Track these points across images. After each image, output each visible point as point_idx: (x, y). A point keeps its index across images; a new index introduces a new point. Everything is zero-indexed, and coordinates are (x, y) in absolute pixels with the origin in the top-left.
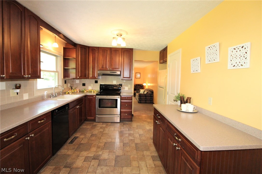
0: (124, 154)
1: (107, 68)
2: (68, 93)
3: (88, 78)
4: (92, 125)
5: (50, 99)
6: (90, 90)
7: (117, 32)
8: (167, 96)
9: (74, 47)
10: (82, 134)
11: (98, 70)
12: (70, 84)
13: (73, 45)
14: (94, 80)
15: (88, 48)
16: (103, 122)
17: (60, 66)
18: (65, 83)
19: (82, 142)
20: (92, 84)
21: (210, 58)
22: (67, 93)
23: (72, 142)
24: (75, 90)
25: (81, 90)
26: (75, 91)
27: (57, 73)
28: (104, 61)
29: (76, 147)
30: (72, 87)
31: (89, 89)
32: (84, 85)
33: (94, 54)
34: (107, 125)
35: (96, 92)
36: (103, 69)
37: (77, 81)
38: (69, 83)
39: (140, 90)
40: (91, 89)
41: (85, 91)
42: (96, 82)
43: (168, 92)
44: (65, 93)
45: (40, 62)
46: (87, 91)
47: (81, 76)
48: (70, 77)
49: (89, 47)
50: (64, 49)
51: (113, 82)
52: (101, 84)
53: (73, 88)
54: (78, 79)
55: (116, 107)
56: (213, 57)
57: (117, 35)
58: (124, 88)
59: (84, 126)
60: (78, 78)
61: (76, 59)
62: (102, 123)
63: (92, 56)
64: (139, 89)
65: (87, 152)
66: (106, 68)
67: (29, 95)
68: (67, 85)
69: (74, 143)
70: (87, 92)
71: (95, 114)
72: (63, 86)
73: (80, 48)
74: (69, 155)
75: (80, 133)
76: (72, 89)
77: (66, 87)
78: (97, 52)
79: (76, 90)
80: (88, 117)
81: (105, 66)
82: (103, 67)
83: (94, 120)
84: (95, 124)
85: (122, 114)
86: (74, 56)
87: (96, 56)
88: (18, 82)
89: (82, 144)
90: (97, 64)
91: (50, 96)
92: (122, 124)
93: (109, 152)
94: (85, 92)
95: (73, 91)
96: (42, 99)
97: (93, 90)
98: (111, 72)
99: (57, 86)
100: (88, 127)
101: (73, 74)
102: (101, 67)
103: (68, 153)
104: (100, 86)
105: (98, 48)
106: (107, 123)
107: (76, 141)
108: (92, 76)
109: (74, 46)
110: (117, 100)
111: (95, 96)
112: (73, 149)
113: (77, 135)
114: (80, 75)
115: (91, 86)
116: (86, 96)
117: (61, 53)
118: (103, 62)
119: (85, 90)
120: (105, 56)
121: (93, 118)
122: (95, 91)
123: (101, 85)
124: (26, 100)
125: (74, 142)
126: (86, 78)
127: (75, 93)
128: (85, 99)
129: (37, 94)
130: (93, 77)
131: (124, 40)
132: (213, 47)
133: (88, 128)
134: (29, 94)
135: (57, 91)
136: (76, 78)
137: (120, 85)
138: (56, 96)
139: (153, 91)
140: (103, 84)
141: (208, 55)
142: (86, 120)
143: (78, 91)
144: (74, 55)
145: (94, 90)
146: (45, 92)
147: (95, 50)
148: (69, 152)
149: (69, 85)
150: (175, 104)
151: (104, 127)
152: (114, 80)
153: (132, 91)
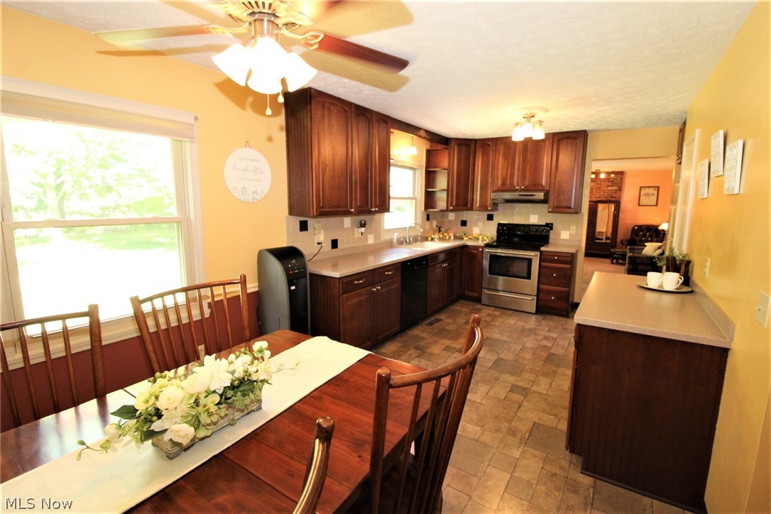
0: (516, 360)
1: (515, 184)
2: (432, 239)
3: (472, 210)
4: (472, 307)
5: (401, 246)
6: (475, 235)
9: (445, 147)
10: (449, 317)
11: (494, 192)
12: (437, 221)
13: (443, 143)
14: (485, 214)
15: (474, 143)
16: (498, 307)
17: (419, 186)
18: (428, 219)
19: (447, 327)
20: (481, 223)
22: (430, 239)
23: (431, 324)
24: (446, 234)
25: (457, 235)
26: (445, 236)
27: (414, 201)
28: (508, 169)
29: (435, 332)
30: (440, 228)
31: (474, 232)
32: (464, 223)
33: (485, 154)
34: (504, 313)
35: (485, 240)
36: (504, 188)
37: (452, 216)
38: (434, 219)
39: (646, 244)
40: (478, 233)
41: (464, 237)
42: (490, 218)
44: (426, 239)
45: (389, 186)
46: (470, 237)
47: (456, 205)
48: (436, 208)
49: (476, 141)
50: (428, 152)
51: (529, 219)
52: (501, 222)
53: (443, 230)
54: (451, 211)
55: (529, 277)
57: (524, 116)
58: (559, 234)
59: (456, 307)
60: (452, 209)
61: (449, 170)
62: (493, 308)
63: (483, 159)
64: (641, 241)
65: (452, 342)
66: (512, 184)
67: (375, 238)
68: (431, 224)
69: (433, 326)
70: (470, 239)
71: (481, 287)
72: (423, 226)
73: (456, 147)
74: (423, 338)
75: (446, 316)
76: (440, 231)
77: (429, 228)
78: (493, 151)
79: (448, 233)
80: (466, 292)
81: (510, 182)
82: (504, 183)
83: (478, 300)
84: (479, 306)
85: (542, 296)
86: (445, 164)
87: (491, 160)
88: (363, 218)
89: (446, 330)
90: (492, 177)
91: (402, 242)
92: (540, 317)
93: (488, 351)
94: (465, 239)
95: (441, 236)
96: (390, 245)
97: (481, 235)
98: (522, 195)
99: (414, 225)
100: (464, 309)
101: (442, 200)
102: (500, 183)
103: (422, 335)
104: (498, 228)
105: (496, 139)
106: (504, 311)
107: (437, 324)
108: (480, 206)
109: (445, 145)
110: (530, 261)
111: (483, 247)
112: (430, 333)
113: (442, 316)
114: (454, 204)
115: (477, 226)
116: (464, 247)
117: (421, 162)
118: (505, 172)
119: (465, 234)
120: (511, 158)
121: (476, 295)
123: (499, 225)
124: (370, 245)
125: (434, 324)
126: (468, 210)
127: (446, 239)
128: (462, 254)
129: (385, 237)
130: (483, 208)
131: (541, 125)
133: (463, 311)
134: (374, 236)
135: (412, 234)
136: (447, 210)
137: (547, 225)
138: (410, 243)
140: (506, 222)
142: (463, 297)
143: (452, 238)
144: (445, 162)
145: (484, 236)
146: (396, 234)
147: (489, 145)
148: (424, 335)
149: (435, 223)
151: (496, 316)
152: (532, 214)
153: (581, 241)
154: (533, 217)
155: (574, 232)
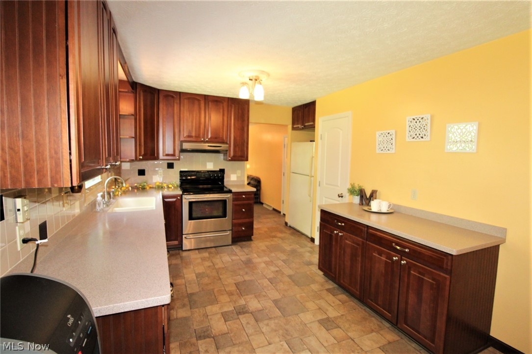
0: (284, 295)
3: (158, 159)
4: (178, 257)
7: (253, 74)
8: (318, 189)
9: (132, 91)
10: (175, 278)
11: (180, 142)
13: (131, 86)
14: (164, 163)
20: (162, 171)
21: (415, 133)
28: (192, 122)
31: (155, 181)
32: (142, 172)
34: (210, 253)
35: (173, 188)
36: (190, 139)
37: (126, 165)
40: (161, 181)
42: (170, 166)
43: (320, 182)
46: (151, 186)
49: (159, 91)
51: (206, 166)
52: (182, 170)
55: (225, 215)
56: (420, 133)
57: (251, 78)
58: (229, 177)
60: (140, 159)
61: (136, 117)
65: (217, 306)
71: (181, 234)
78: (177, 103)
83: (178, 247)
85: (235, 229)
87: (175, 112)
90: (178, 128)
93: (256, 297)
98: (211, 146)
102: (186, 134)
104: (181, 175)
105: (180, 94)
106: (208, 250)
108: (166, 155)
109: (132, 88)
111: (181, 196)
114: (143, 153)
118: (190, 124)
121: (176, 243)
122: (170, 186)
123: (181, 172)
126: (155, 159)
130: (171, 157)
132: (420, 119)
136: (136, 160)
137: (221, 170)
139: (260, 179)
140: (186, 170)
141: (411, 129)
145: (168, 184)
146: (99, 195)
147: (173, 97)
150: (338, 202)
151: (209, 258)
152: (208, 162)
153: (244, 181)
154: (210, 164)
155: (239, 175)
